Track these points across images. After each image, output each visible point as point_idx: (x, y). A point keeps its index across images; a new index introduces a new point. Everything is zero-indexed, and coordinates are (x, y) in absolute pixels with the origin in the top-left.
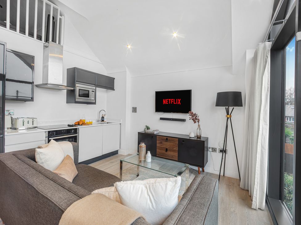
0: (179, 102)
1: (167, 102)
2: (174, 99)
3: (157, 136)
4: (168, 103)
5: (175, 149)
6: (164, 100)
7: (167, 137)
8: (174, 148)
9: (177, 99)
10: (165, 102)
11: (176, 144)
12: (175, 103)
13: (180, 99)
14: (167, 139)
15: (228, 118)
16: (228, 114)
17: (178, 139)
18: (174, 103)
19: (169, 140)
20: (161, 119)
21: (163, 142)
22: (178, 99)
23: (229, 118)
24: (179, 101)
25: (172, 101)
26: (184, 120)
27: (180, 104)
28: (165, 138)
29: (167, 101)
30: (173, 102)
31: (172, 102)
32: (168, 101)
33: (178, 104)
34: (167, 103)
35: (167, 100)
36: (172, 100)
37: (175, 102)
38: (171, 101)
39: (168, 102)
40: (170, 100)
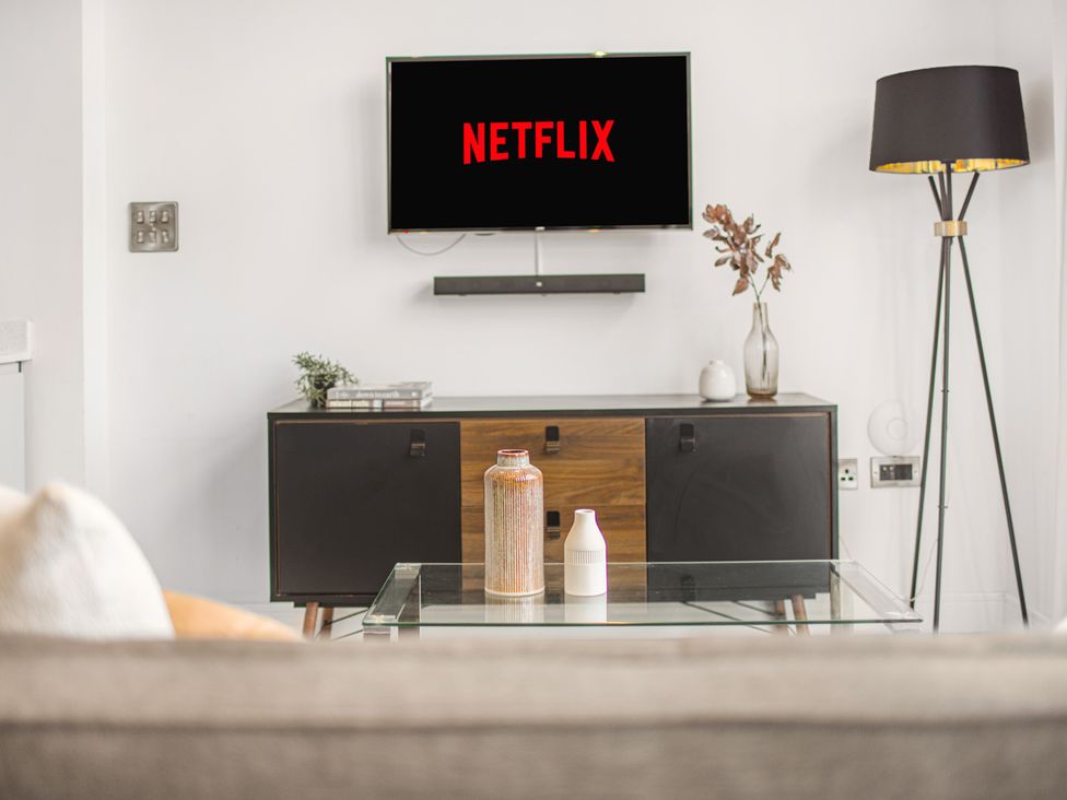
0: (603, 146)
1: (501, 149)
2: (561, 124)
3: (464, 423)
4: (505, 156)
5: (623, 501)
6: (467, 127)
7: (552, 422)
8: (614, 493)
9: (583, 125)
10: (478, 143)
11: (628, 464)
12: (571, 155)
13: (610, 124)
14: (552, 433)
15: (947, 240)
16: (946, 215)
17: (641, 421)
18: (562, 153)
19: (572, 437)
20: (446, 287)
22: (596, 124)
23: (956, 240)
24: (603, 132)
25: (541, 140)
26: (632, 284)
27: (610, 158)
28: (539, 426)
29: (496, 141)
30: (550, 149)
31: (545, 146)
32: (511, 136)
33: (596, 156)
34: (495, 156)
35: (501, 133)
36: (540, 126)
37: (567, 148)
38: (530, 134)
39: (511, 144)
40: (521, 127)
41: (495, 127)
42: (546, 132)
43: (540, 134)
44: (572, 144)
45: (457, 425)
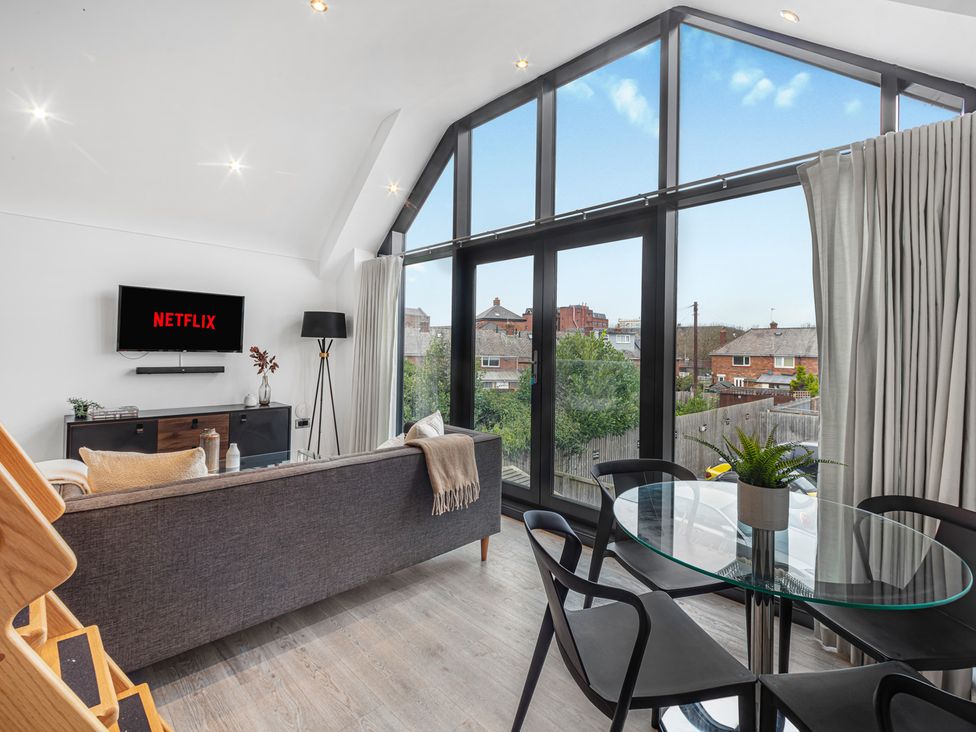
0: (211, 324)
1: (170, 322)
2: (195, 316)
3: (160, 420)
4: (171, 325)
6: (156, 314)
7: (195, 417)
9: (203, 317)
10: (161, 320)
11: (223, 429)
12: (198, 326)
13: (214, 317)
14: (195, 421)
15: (323, 358)
16: (323, 351)
17: (228, 415)
18: (195, 325)
19: (203, 422)
20: (140, 371)
21: (180, 433)
22: (209, 317)
23: (325, 358)
24: (211, 320)
25: (186, 321)
26: (219, 370)
27: (213, 328)
28: (190, 419)
29: (169, 319)
30: (190, 324)
31: (189, 323)
32: (174, 318)
33: (208, 327)
34: (167, 325)
35: (170, 317)
37: (197, 323)
38: (183, 318)
39: (174, 321)
40: (179, 315)
41: (168, 314)
42: (189, 318)
43: (187, 318)
44: (199, 321)
45: (157, 422)
